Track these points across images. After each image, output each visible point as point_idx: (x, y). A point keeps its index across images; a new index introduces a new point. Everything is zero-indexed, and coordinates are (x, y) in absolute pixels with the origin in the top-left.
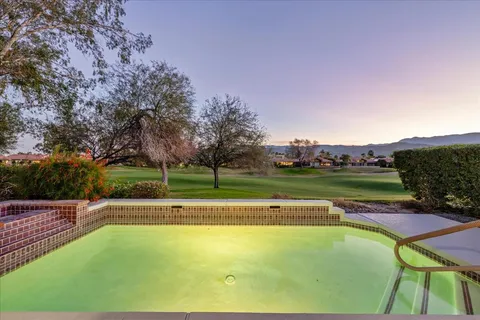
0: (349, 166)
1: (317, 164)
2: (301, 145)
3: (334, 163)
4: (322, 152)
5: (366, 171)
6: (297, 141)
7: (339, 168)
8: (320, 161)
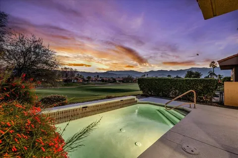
0: (90, 82)
1: (75, 81)
2: (68, 70)
3: (84, 80)
4: (78, 75)
5: (97, 84)
6: (66, 68)
7: (86, 83)
8: (77, 79)
